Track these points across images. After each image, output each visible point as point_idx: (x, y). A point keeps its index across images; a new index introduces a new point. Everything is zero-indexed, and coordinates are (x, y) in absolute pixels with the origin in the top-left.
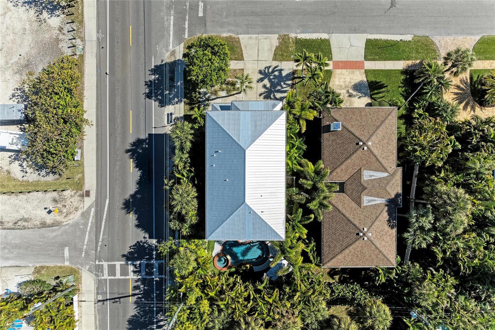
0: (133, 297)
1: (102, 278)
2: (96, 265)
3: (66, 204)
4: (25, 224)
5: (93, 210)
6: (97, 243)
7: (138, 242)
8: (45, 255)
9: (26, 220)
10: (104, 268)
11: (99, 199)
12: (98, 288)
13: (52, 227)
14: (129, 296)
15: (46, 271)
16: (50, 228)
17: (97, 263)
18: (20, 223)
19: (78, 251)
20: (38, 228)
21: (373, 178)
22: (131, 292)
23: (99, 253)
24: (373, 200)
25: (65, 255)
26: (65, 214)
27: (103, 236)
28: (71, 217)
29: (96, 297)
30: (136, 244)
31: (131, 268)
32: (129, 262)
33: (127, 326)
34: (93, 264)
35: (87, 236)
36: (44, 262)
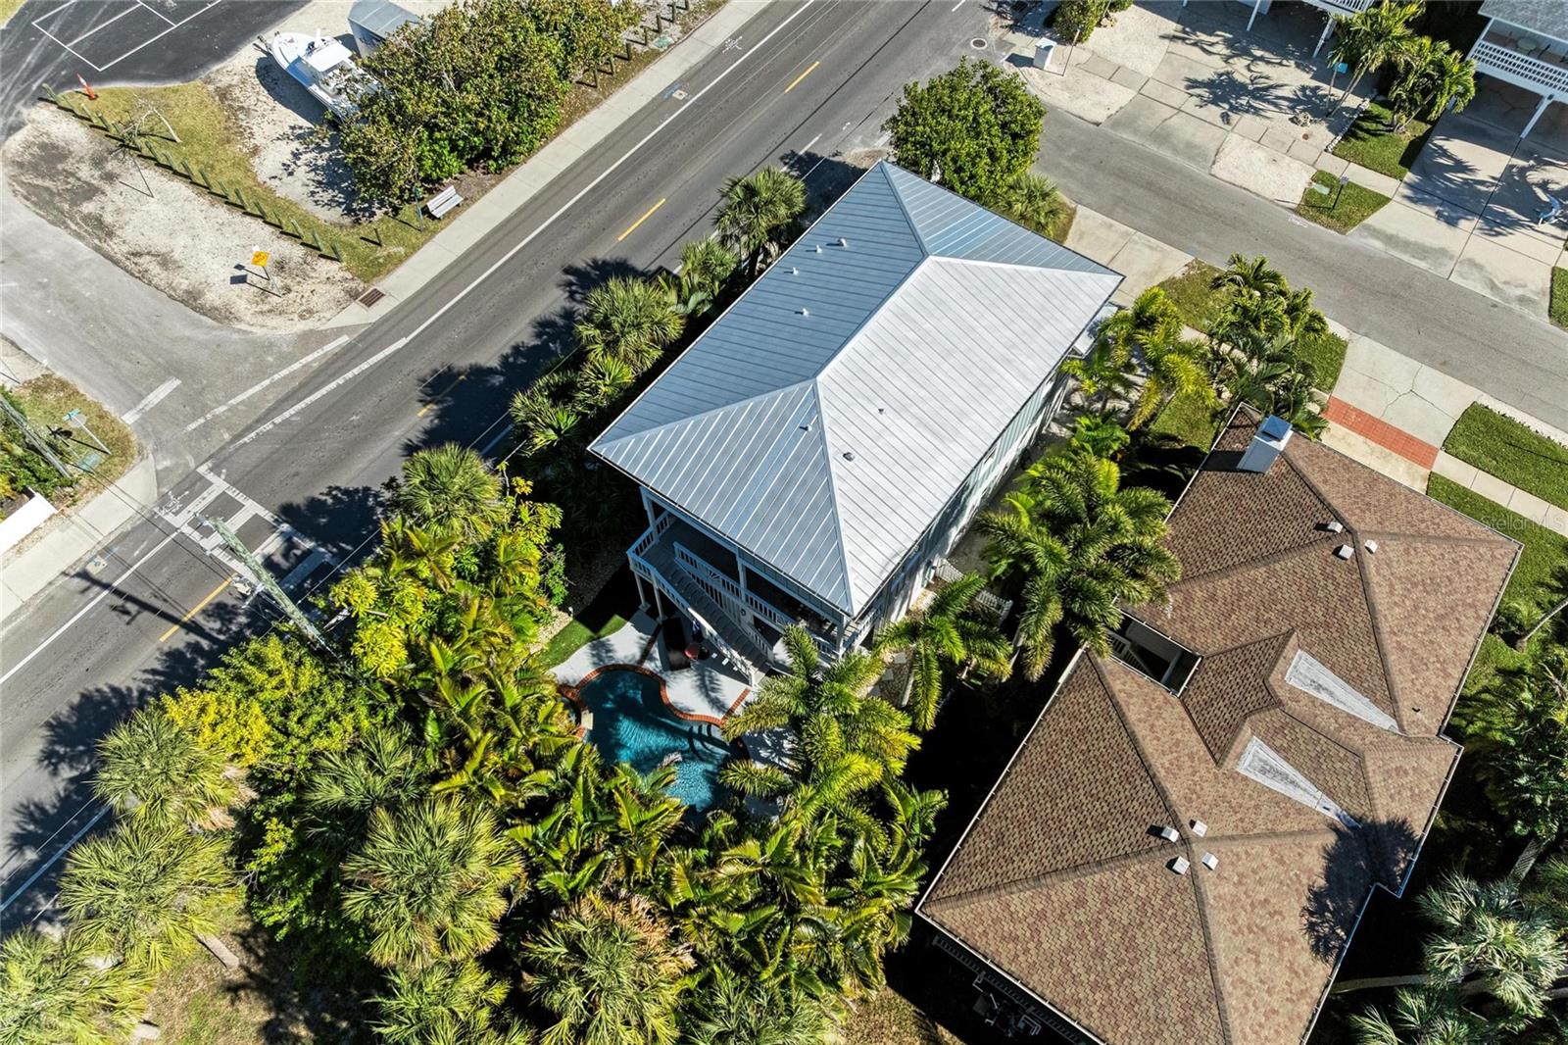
0: (183, 632)
1: (169, 518)
2: (195, 471)
3: (295, 288)
4: (155, 269)
5: (344, 340)
6: (260, 421)
7: (367, 490)
8: (108, 363)
9: (165, 261)
10: (205, 494)
11: (385, 328)
12: (122, 538)
13: (205, 314)
14: (175, 621)
15: (58, 400)
16: (197, 315)
17: (202, 470)
18: (144, 260)
19: (193, 407)
20: (170, 296)
21: (1323, 697)
22: (193, 612)
23: (237, 450)
24: (1285, 777)
25: (151, 397)
26: (266, 308)
27: (297, 414)
28: (273, 321)
29: (87, 558)
30: (357, 491)
31: (272, 545)
32: (285, 527)
33: (64, 710)
34: (187, 465)
35: (257, 388)
36: (83, 377)
